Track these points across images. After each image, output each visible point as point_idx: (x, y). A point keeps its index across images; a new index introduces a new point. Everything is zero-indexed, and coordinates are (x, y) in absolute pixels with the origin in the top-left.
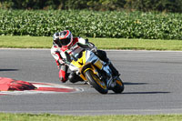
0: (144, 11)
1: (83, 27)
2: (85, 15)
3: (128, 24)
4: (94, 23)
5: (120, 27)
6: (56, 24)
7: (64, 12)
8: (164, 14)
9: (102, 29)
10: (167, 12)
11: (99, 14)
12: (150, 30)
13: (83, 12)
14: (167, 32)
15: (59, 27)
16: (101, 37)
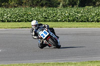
0: (33, 7)
2: (1, 10)
3: (24, 15)
4: (5, 15)
5: (20, 16)
8: (44, 8)
10: (46, 7)
12: (37, 17)
14: (46, 18)
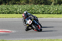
0: (36, 5)
1: (15, 10)
2: (15, 6)
3: (30, 9)
4: (18, 9)
5: (27, 10)
6: (6, 10)
7: (8, 6)
8: (42, 5)
9: (21, 11)
10: (44, 5)
11: (20, 6)
12: (38, 11)
13: (15, 5)
15: (6, 11)
16: (21, 14)
